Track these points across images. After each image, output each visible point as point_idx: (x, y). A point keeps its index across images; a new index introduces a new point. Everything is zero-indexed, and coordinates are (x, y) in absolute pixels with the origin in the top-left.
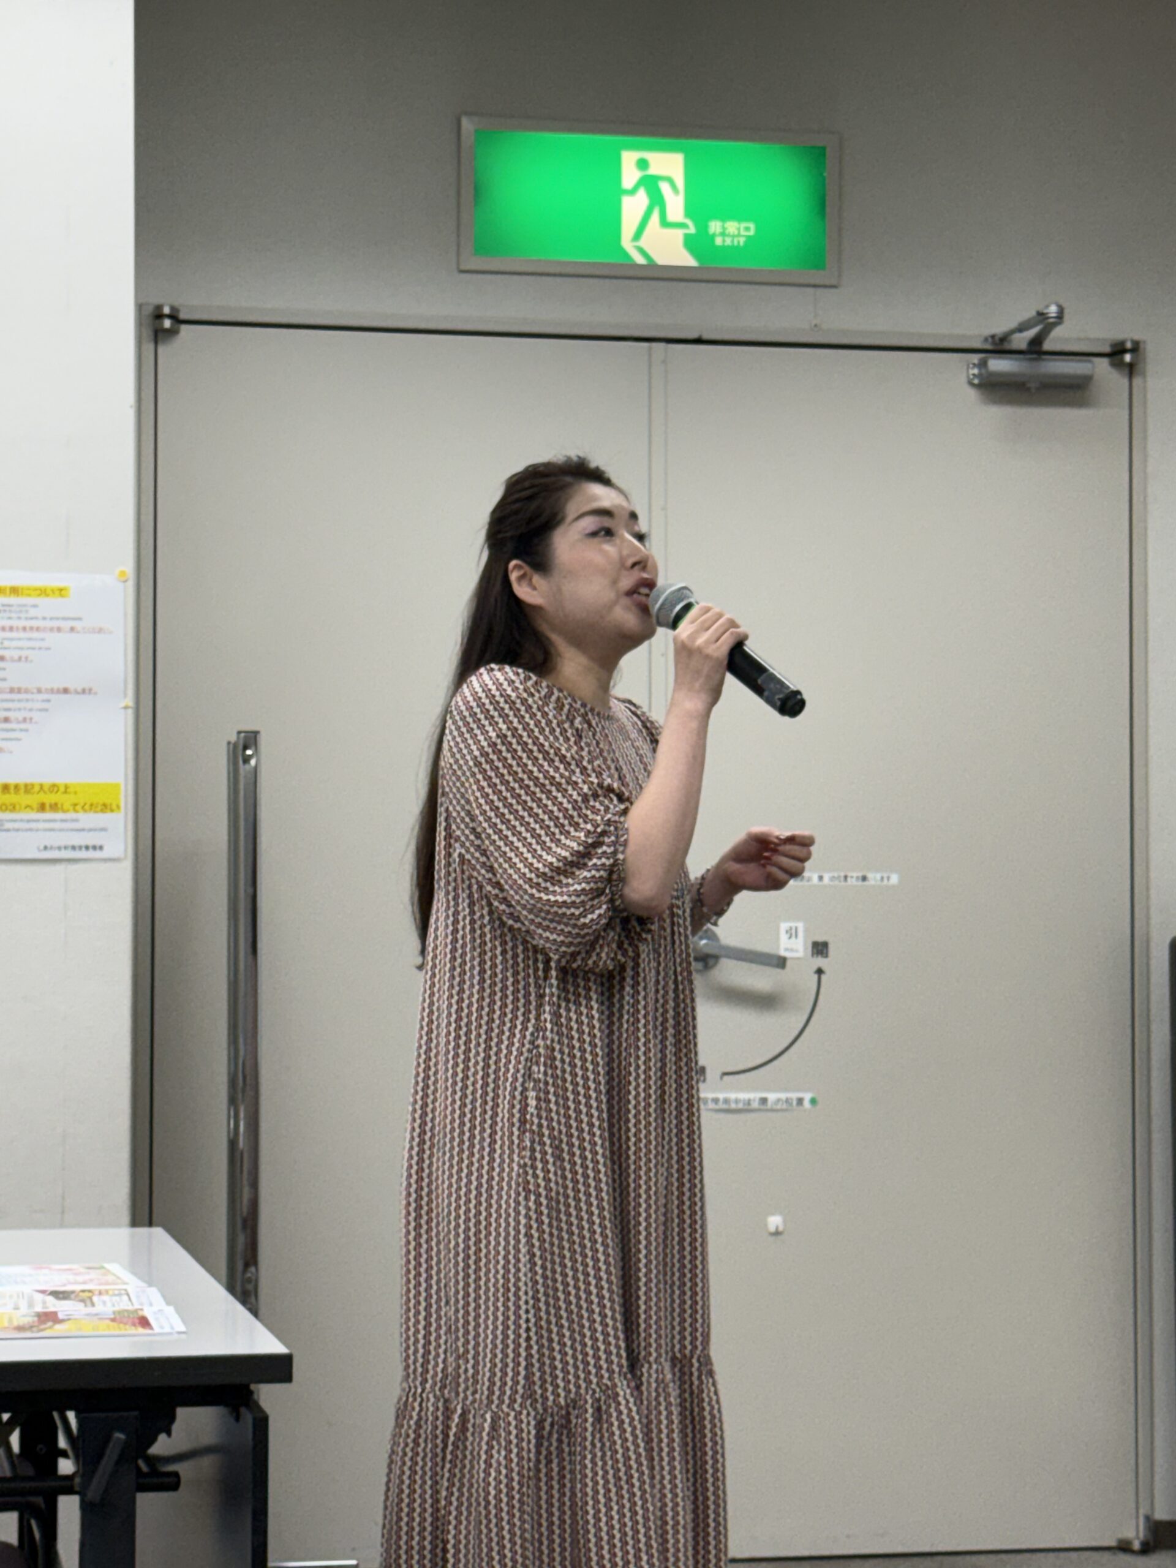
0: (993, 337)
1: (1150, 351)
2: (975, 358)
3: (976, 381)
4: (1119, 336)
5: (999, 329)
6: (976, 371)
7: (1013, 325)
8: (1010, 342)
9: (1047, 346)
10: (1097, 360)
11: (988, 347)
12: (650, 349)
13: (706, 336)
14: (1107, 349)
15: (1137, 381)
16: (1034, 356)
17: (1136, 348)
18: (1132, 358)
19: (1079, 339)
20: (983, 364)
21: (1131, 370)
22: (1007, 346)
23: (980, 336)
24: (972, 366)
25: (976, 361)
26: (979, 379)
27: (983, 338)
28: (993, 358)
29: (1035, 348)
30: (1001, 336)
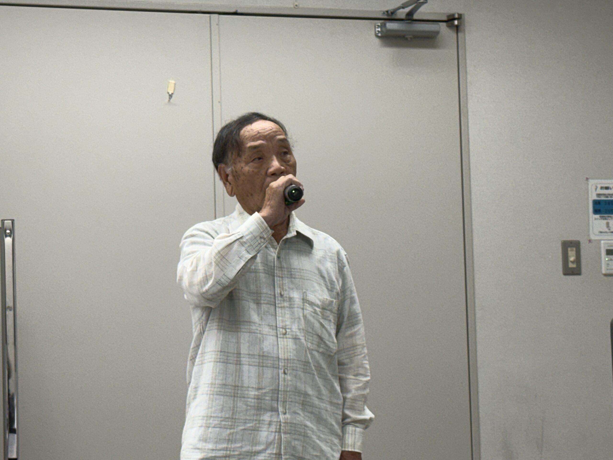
0: (387, 12)
1: (467, 18)
2: (379, 23)
3: (380, 35)
4: (452, 12)
5: (390, 7)
6: (379, 29)
7: (399, 4)
8: (396, 14)
9: (416, 17)
10: (441, 24)
11: (385, 17)
12: (210, 17)
13: (239, 11)
14: (445, 18)
15: (459, 34)
16: (409, 21)
17: (460, 18)
18: (458, 22)
19: (430, 14)
20: (383, 26)
21: (457, 29)
22: (394, 17)
23: (381, 11)
24: (377, 27)
25: (379, 24)
26: (381, 34)
27: (382, 13)
28: (389, 22)
29: (410, 17)
30: (392, 11)
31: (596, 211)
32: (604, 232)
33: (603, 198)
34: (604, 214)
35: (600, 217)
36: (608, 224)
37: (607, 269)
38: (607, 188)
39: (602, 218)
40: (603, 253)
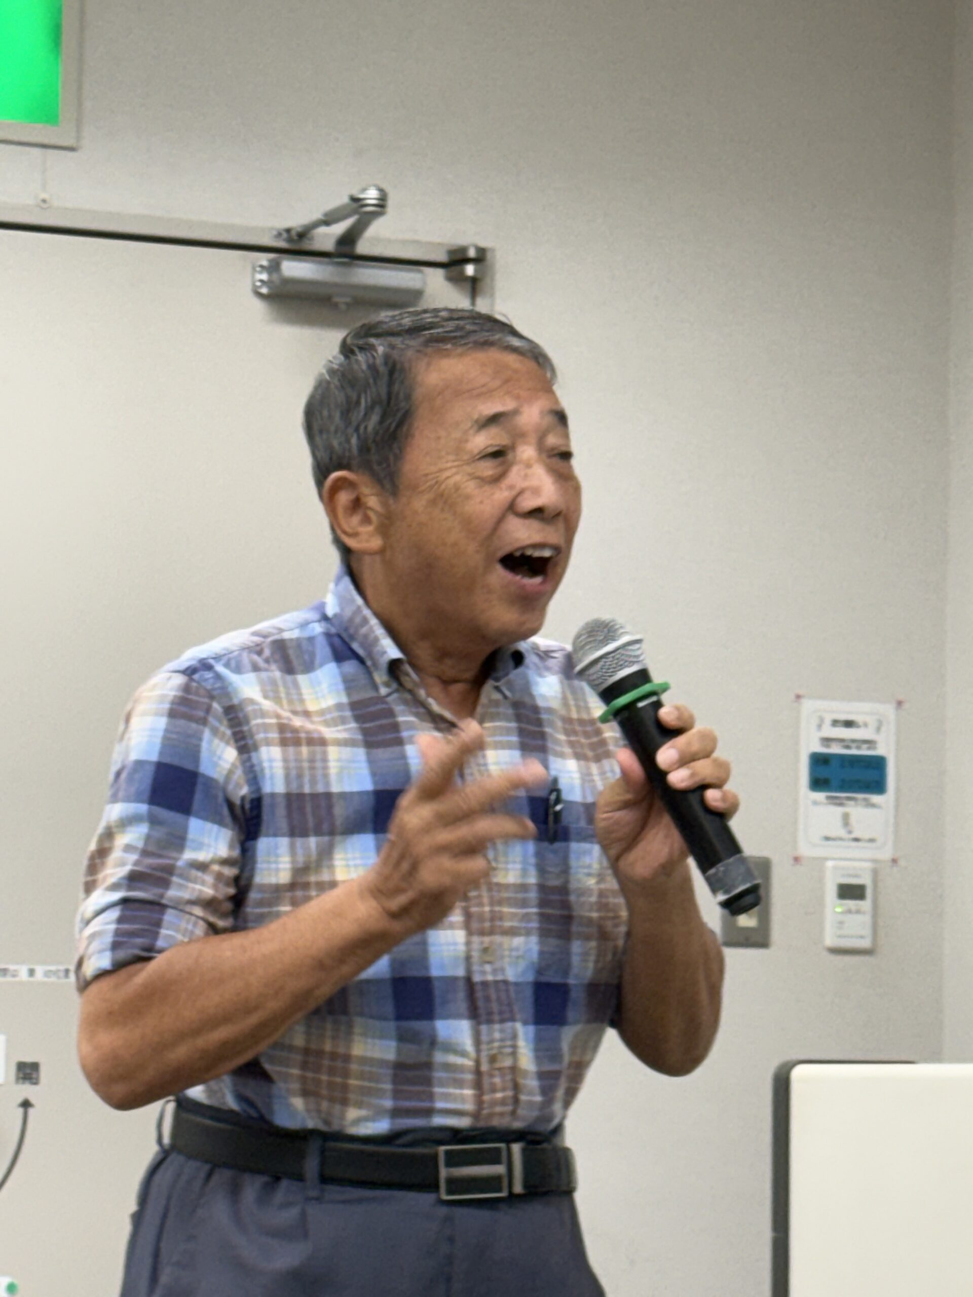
0: (288, 231)
1: (501, 259)
2: (264, 259)
3: (264, 290)
4: (459, 240)
5: (297, 220)
6: (264, 277)
7: (317, 215)
8: (312, 239)
9: (363, 247)
10: (429, 271)
11: (282, 244)
14: (442, 257)
15: (479, 301)
16: (345, 260)
17: (481, 258)
18: (476, 271)
19: (404, 242)
20: (274, 267)
21: (473, 286)
22: (307, 245)
23: (272, 229)
24: (258, 269)
25: (265, 263)
26: (269, 287)
27: (275, 233)
28: (289, 260)
29: (345, 249)
30: (300, 230)
31: (818, 783)
32: (834, 839)
33: (836, 749)
34: (836, 791)
35: (828, 798)
36: (846, 818)
37: (840, 936)
38: (849, 724)
39: (833, 801)
40: (831, 892)
